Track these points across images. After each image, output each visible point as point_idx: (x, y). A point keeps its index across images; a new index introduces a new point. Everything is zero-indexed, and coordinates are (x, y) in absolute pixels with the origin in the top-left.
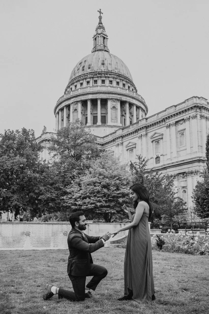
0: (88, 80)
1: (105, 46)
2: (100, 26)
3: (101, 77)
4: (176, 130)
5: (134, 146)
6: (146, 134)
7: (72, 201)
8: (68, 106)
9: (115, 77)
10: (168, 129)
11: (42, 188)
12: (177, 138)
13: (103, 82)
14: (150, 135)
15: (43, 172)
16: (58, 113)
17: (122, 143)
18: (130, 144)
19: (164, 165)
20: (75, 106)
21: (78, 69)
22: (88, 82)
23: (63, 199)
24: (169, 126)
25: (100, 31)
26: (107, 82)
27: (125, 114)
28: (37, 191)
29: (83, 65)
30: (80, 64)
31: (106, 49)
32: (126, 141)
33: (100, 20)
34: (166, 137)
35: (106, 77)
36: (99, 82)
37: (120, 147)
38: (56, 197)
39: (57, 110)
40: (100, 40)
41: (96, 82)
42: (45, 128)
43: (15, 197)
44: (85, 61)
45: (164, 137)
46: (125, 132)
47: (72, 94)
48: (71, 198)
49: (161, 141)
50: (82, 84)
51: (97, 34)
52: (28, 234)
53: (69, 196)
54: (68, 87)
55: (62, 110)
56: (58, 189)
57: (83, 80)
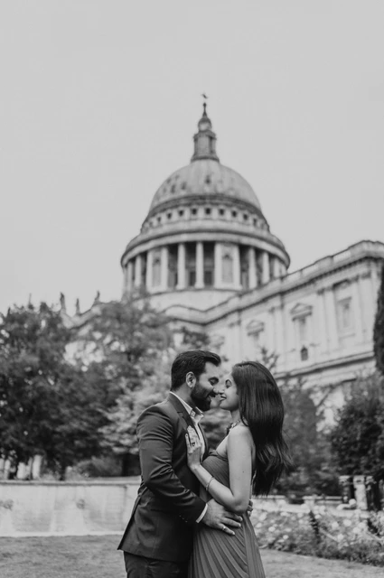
0: (181, 208)
1: (212, 152)
2: (205, 119)
3: (204, 204)
4: (335, 298)
5: (260, 327)
6: (282, 306)
7: (115, 438)
8: (144, 255)
9: (229, 203)
10: (321, 298)
11: (65, 411)
12: (337, 313)
13: (208, 211)
14: (289, 306)
15: (69, 381)
16: (126, 266)
17: (239, 323)
18: (255, 324)
19: (316, 364)
20: (157, 254)
21: (165, 190)
22: (181, 213)
23: (101, 434)
24: (321, 292)
25: (204, 127)
26: (215, 212)
27: (248, 267)
28: (54, 417)
29: (172, 182)
30: (169, 181)
31: (214, 156)
32: (247, 317)
34: (318, 312)
35: (212, 204)
36: (201, 212)
37: (236, 329)
38: (90, 429)
39: (125, 261)
40: (204, 141)
41: (194, 212)
42: (99, 294)
43: (12, 428)
44: (177, 177)
45: (314, 311)
46: (245, 301)
47: (151, 233)
48: (114, 432)
49: (308, 320)
50: (169, 216)
51: (200, 131)
52: (9, 506)
53: (112, 428)
54: (147, 220)
55: (133, 260)
56: (93, 413)
57: (172, 208)
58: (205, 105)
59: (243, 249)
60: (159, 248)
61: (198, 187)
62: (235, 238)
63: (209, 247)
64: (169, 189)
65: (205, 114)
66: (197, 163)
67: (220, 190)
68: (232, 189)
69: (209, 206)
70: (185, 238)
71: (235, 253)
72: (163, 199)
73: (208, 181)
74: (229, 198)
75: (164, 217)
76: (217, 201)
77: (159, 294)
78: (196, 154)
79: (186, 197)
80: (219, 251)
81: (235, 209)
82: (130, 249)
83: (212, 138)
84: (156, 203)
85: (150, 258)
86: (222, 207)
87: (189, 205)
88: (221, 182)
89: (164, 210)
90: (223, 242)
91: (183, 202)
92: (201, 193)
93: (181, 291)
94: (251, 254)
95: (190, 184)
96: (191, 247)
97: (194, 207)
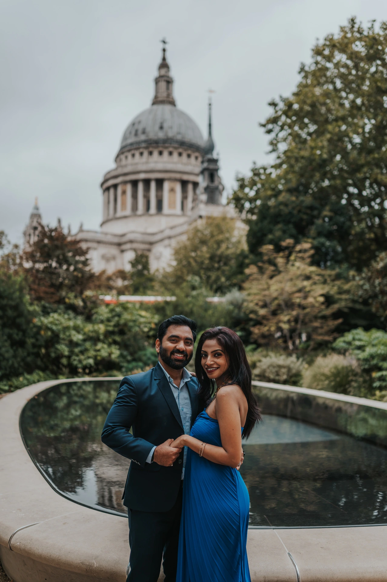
2: (164, 65)
8: (115, 186)
9: (176, 145)
22: (141, 154)
25: (163, 72)
26: (166, 153)
30: (133, 124)
33: (164, 54)
44: (139, 122)
58: (164, 50)
59: (184, 184)
60: (125, 183)
61: (154, 133)
62: (178, 176)
63: (160, 183)
64: (133, 132)
65: (164, 59)
66: (155, 107)
67: (170, 134)
68: (179, 133)
69: (161, 149)
70: (142, 176)
71: (178, 187)
72: (129, 141)
73: (161, 128)
74: (177, 142)
75: (129, 155)
76: (166, 145)
77: (125, 217)
78: (156, 97)
79: (145, 141)
80: (167, 186)
81: (180, 150)
82: (106, 181)
83: (169, 82)
84: (124, 144)
85: (120, 190)
86: (171, 149)
87: (146, 148)
88: (171, 128)
89: (129, 151)
90: (170, 179)
91: (143, 145)
92: (155, 138)
93: (140, 216)
94: (190, 187)
95: (148, 130)
96: (147, 182)
97: (151, 149)
